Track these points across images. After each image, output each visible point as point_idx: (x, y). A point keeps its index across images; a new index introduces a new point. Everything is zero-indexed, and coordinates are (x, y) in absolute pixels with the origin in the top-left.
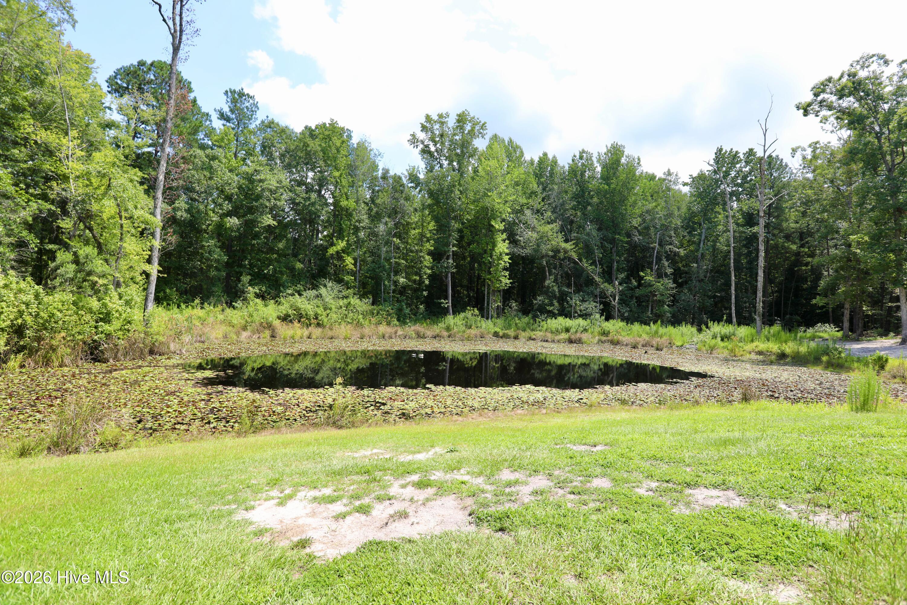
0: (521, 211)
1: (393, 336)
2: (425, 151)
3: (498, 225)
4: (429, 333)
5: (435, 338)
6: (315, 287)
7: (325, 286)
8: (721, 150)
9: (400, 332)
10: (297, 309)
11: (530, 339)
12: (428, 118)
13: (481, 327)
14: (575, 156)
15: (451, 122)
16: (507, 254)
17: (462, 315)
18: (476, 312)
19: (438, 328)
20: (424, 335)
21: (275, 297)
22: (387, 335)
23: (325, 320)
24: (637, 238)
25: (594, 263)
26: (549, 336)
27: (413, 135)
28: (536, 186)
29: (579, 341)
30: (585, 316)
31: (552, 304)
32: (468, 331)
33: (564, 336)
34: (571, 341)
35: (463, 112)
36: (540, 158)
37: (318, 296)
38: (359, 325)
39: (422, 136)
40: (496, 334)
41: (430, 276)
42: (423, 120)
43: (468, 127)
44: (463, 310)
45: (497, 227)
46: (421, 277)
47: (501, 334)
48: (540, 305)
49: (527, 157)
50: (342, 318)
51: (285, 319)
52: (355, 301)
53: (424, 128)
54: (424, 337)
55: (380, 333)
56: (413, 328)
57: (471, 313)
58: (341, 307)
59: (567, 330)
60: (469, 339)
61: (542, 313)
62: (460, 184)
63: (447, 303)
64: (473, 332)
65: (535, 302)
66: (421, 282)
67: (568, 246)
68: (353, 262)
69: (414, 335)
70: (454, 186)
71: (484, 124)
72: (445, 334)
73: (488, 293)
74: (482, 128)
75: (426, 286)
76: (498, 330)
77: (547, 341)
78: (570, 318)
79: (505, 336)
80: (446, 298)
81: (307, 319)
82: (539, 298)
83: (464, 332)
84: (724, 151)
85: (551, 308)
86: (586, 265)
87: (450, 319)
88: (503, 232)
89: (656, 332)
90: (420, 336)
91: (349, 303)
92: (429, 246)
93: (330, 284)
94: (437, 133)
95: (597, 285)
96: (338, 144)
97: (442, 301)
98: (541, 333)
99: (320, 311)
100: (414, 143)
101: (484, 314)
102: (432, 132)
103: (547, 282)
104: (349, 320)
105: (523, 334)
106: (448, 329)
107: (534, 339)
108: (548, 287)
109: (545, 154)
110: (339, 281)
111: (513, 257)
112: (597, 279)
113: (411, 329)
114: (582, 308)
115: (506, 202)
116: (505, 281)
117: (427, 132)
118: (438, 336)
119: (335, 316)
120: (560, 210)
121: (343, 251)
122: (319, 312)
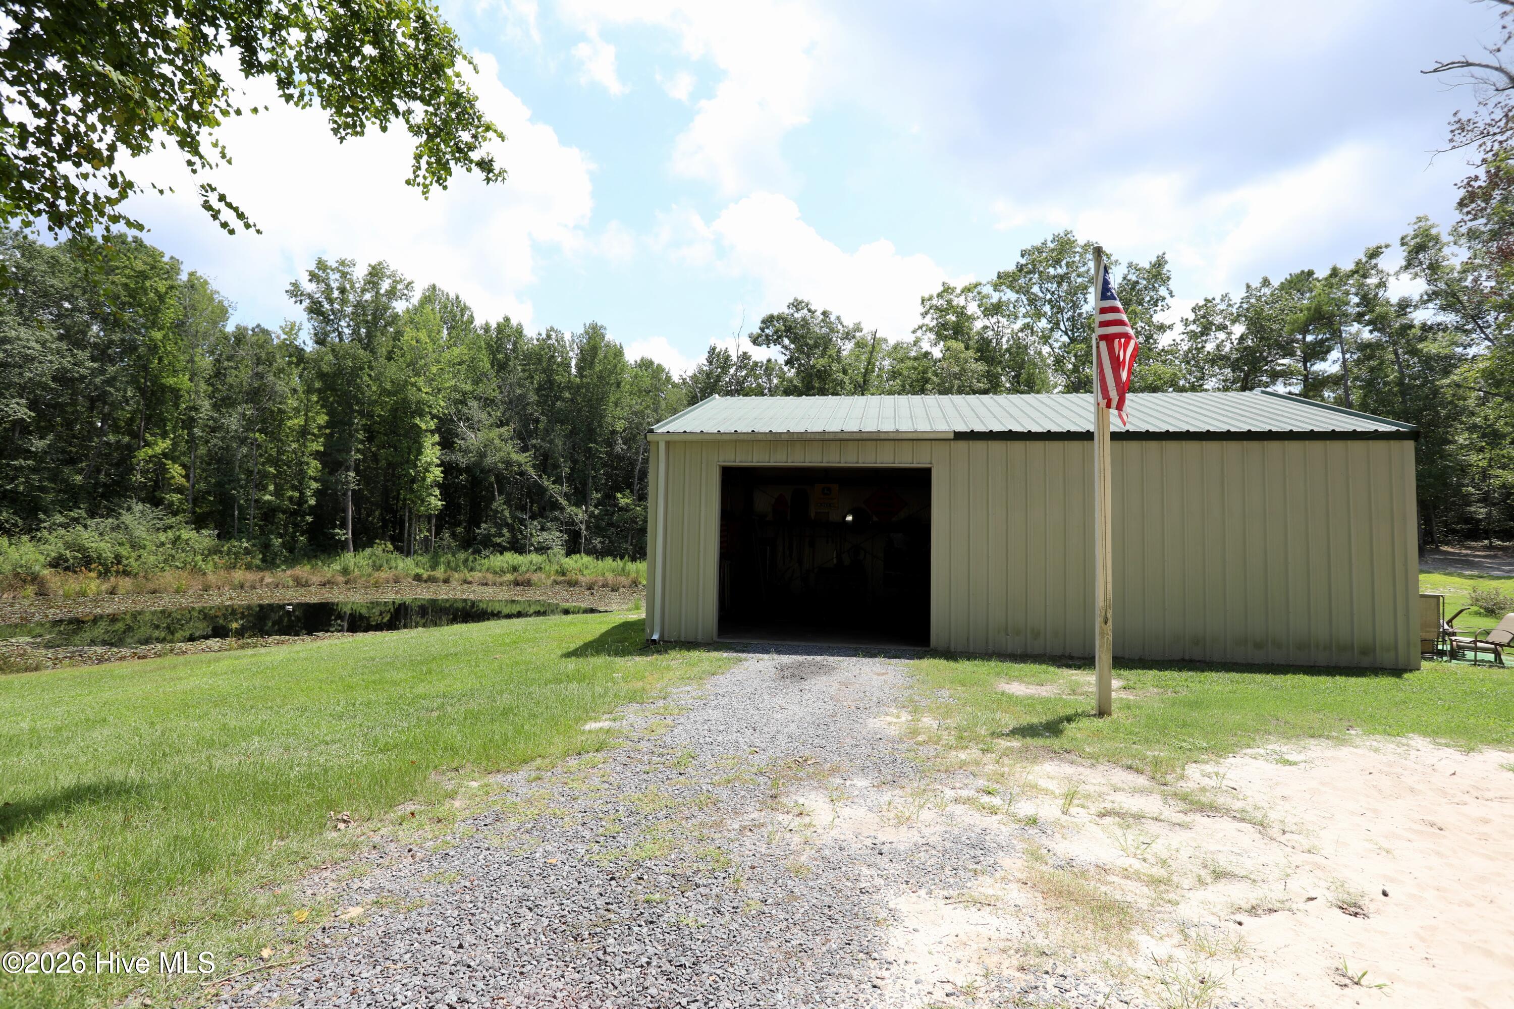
0: (463, 402)
1: (258, 585)
2: (315, 309)
3: (426, 424)
4: (315, 579)
5: (324, 585)
6: (111, 512)
7: (129, 509)
8: (714, 349)
9: (268, 579)
10: (81, 549)
11: (465, 582)
12: (321, 265)
13: (396, 567)
14: (540, 334)
15: (360, 273)
16: (438, 466)
17: (368, 551)
18: (390, 546)
19: (332, 569)
20: (306, 582)
21: (31, 529)
22: (248, 584)
23: (135, 564)
24: (620, 447)
25: (558, 481)
26: (490, 576)
27: (295, 285)
28: (488, 366)
29: (528, 583)
30: (542, 549)
31: (501, 535)
32: (376, 574)
33: (509, 577)
34: (517, 584)
35: (380, 264)
36: (498, 325)
37: (118, 527)
38: (196, 571)
39: (310, 287)
40: (418, 578)
41: (317, 493)
42: (312, 267)
43: (385, 286)
44: (370, 544)
45: (424, 427)
46: (302, 494)
47: (425, 576)
48: (485, 536)
49: (479, 322)
50: (165, 561)
51: (57, 563)
52: (187, 533)
53: (313, 277)
54: (307, 585)
55: (236, 582)
56: (289, 572)
57: (381, 549)
58: (163, 544)
59: (515, 569)
60: (376, 585)
61: (486, 547)
62: (371, 368)
63: (345, 534)
64: (383, 575)
65: (478, 531)
66: (302, 500)
67: (521, 458)
68: (183, 473)
69: (291, 583)
70: (361, 369)
71: (410, 283)
72: (341, 579)
73: (410, 519)
74: (407, 287)
75: (310, 507)
76: (420, 571)
77: (486, 584)
78: (521, 553)
79: (432, 580)
80: (343, 526)
81: (100, 564)
82: (483, 526)
83: (370, 575)
84: (717, 350)
85: (499, 540)
86: (546, 483)
87: (349, 558)
88: (432, 432)
89: (623, 569)
90: (299, 583)
91: (179, 537)
92: (317, 446)
93: (140, 506)
94: (335, 285)
95: (562, 509)
96: (162, 290)
97: (337, 531)
98: (480, 574)
99: (124, 551)
100: (296, 296)
101: (403, 547)
102: (328, 285)
103: (495, 505)
104: (177, 564)
105: (456, 575)
106: (345, 571)
107: (470, 583)
108: (496, 512)
109: (507, 320)
110: (156, 502)
111: (448, 468)
112: (562, 501)
113: (285, 575)
114: (541, 539)
115: (439, 390)
116: (436, 502)
117: (318, 282)
118: (329, 582)
119: (152, 558)
120: (517, 406)
121: (165, 455)
122: (125, 553)
